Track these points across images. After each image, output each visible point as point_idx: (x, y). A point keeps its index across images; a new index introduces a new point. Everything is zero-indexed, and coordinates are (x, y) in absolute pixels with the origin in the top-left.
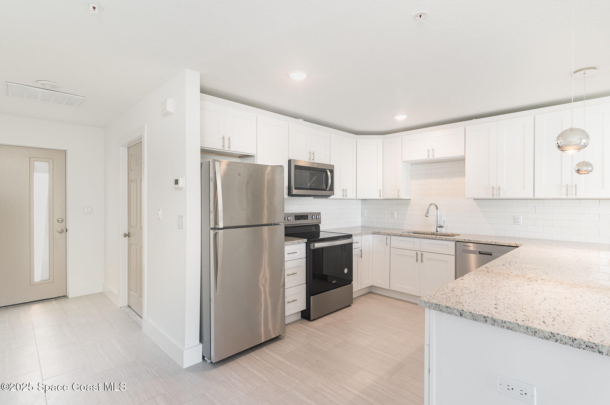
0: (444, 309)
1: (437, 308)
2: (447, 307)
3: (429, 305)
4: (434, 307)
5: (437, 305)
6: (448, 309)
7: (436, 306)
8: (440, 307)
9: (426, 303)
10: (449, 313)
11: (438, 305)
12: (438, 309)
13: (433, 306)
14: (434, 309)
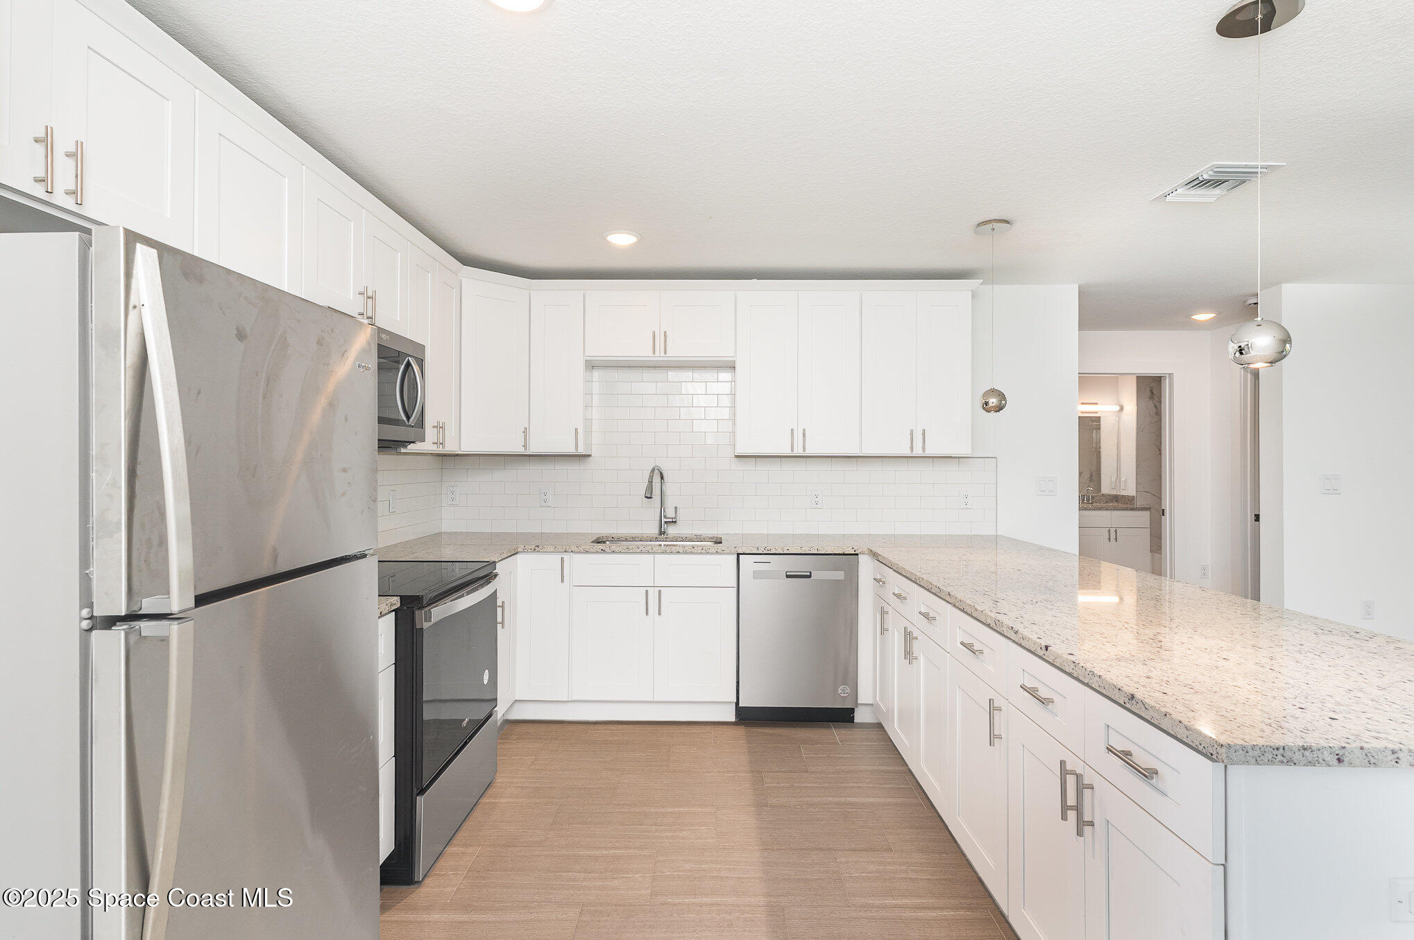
0: (1297, 756)
1: (1280, 758)
2: (1305, 749)
3: (1256, 753)
4: (1270, 757)
5: (1278, 749)
6: (1307, 753)
7: (1275, 752)
8: (1288, 754)
9: (1247, 752)
10: (1311, 763)
11: (1281, 750)
12: (1282, 758)
13: (1266, 755)
14: (1271, 762)
